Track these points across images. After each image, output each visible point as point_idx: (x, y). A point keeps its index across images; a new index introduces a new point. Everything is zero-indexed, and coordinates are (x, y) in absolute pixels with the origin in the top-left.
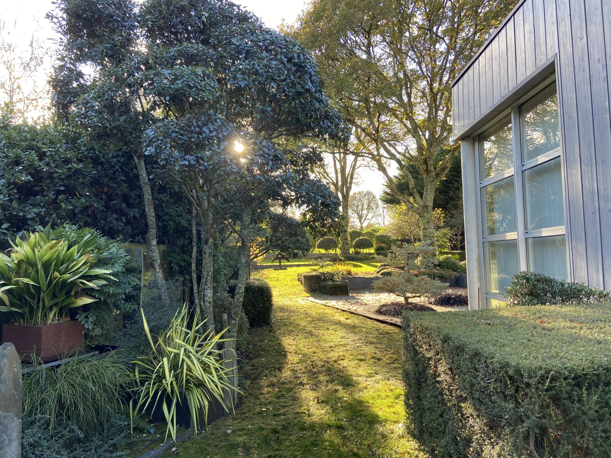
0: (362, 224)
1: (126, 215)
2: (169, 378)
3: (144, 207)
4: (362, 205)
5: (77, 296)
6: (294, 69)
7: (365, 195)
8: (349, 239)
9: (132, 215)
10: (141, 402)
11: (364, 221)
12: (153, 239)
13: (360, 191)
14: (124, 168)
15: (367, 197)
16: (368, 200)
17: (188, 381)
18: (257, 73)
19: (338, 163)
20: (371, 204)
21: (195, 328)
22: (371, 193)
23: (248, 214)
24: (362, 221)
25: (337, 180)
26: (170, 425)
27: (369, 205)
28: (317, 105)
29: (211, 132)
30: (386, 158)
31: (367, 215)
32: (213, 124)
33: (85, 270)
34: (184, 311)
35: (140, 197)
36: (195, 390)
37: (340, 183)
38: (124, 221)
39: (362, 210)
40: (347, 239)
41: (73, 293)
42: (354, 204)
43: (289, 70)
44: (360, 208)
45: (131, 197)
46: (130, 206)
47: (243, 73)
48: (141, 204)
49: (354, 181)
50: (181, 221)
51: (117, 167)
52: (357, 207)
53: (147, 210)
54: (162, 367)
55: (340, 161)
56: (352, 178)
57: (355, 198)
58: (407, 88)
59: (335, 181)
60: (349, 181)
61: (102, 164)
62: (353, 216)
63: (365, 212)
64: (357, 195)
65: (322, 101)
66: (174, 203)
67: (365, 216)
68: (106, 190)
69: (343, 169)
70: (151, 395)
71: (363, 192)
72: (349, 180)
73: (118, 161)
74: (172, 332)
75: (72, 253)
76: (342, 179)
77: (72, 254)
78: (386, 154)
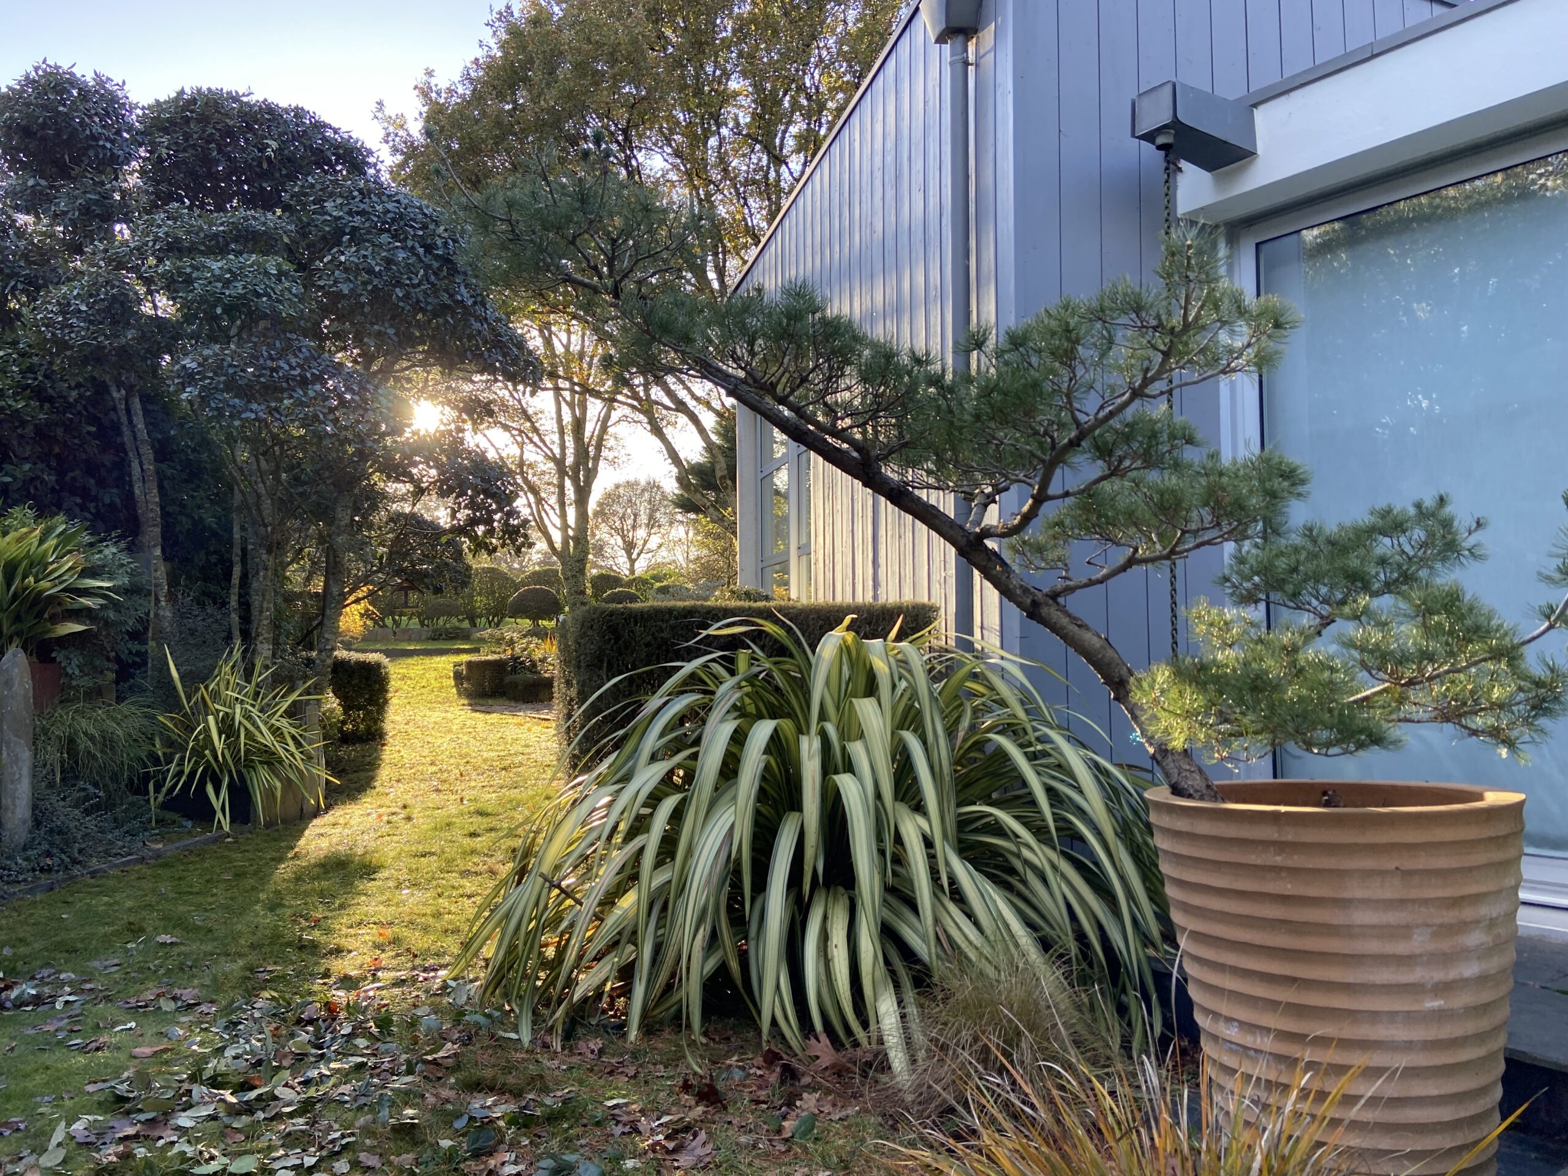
0: (632, 562)
1: (95, 499)
2: (219, 744)
3: (131, 486)
4: (636, 515)
5: (55, 619)
6: (436, 265)
7: (643, 491)
8: (589, 592)
9: (107, 500)
10: (168, 784)
11: (639, 555)
12: (155, 546)
13: (632, 479)
14: (91, 409)
15: (647, 495)
16: (650, 502)
17: (247, 751)
18: (370, 271)
19: (565, 409)
20: (658, 515)
21: (257, 679)
22: (659, 487)
23: (346, 507)
24: (634, 556)
25: (563, 447)
26: (219, 815)
27: (651, 517)
28: (477, 325)
29: (292, 368)
30: (667, 408)
31: (645, 542)
32: (296, 356)
33: (71, 580)
34: (237, 655)
35: (122, 465)
36: (259, 766)
37: (570, 460)
38: (93, 510)
39: (634, 527)
40: (583, 593)
41: (46, 616)
42: (614, 513)
43: (427, 267)
44: (630, 522)
45: (103, 465)
46: (101, 483)
47: (346, 270)
48: (123, 480)
49: (605, 453)
50: (204, 516)
51: (79, 407)
52: (623, 518)
53: (137, 492)
54: (207, 729)
55: (571, 405)
56: (599, 447)
57: (619, 496)
58: (716, 254)
59: (557, 451)
60: (592, 454)
61: (50, 400)
62: (612, 541)
63: (641, 533)
64: (621, 490)
65: (486, 319)
66: (186, 481)
67: (641, 543)
68: (57, 450)
69: (579, 425)
70: (187, 771)
71: (637, 483)
72: (592, 451)
73: (81, 396)
74: (218, 684)
75: (46, 551)
76: (577, 449)
77: (45, 555)
78: (667, 401)
